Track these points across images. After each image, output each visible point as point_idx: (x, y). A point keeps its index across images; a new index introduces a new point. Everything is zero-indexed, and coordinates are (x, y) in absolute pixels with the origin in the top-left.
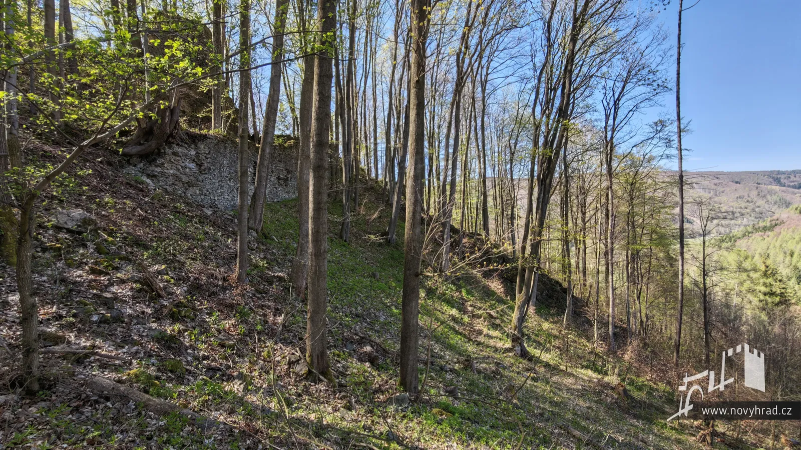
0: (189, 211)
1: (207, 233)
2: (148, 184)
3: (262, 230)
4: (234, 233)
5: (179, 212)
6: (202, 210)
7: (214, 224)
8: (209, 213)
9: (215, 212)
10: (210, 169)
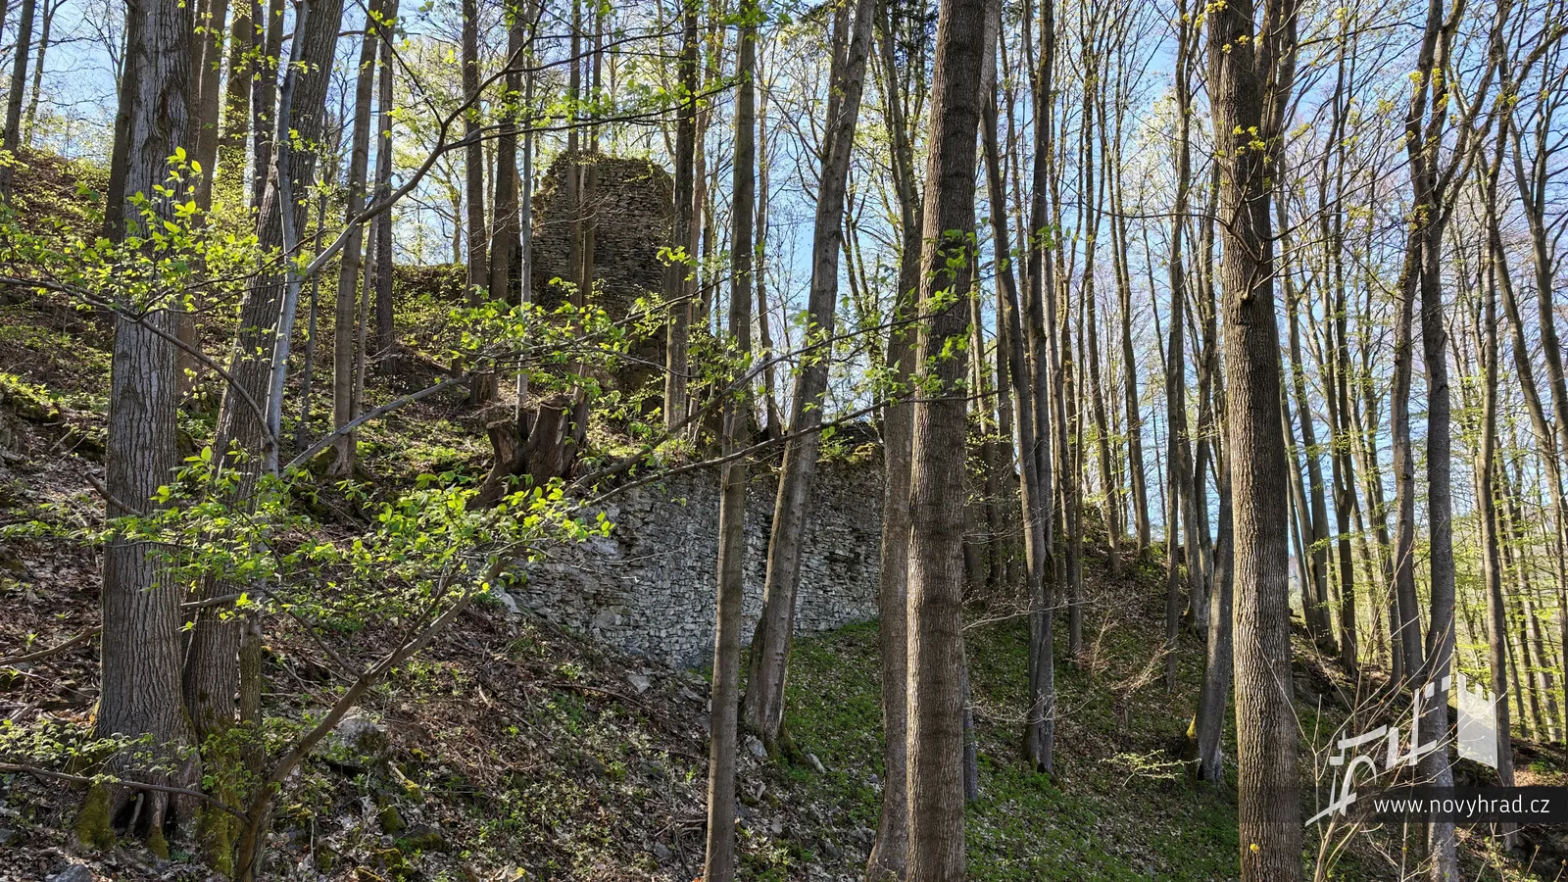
0: (593, 683)
1: (633, 751)
2: (506, 608)
3: (781, 733)
4: (704, 751)
5: (569, 690)
6: (624, 679)
7: (651, 721)
8: (642, 684)
9: (656, 681)
10: (651, 551)
